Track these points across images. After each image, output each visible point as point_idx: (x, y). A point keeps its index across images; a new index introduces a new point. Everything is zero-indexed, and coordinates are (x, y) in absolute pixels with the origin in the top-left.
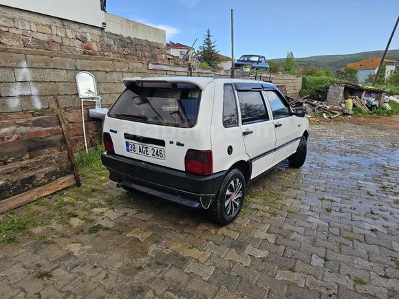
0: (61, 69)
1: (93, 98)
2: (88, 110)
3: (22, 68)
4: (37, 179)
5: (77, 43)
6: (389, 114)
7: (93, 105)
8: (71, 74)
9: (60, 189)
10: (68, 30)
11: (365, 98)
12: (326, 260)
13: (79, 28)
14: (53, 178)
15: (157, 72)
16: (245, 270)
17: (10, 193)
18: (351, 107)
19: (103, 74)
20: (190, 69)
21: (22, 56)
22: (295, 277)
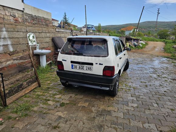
0: (20, 32)
1: (35, 45)
2: (33, 51)
3: (3, 31)
4: (24, 85)
5: (11, 18)
6: (142, 48)
7: (35, 48)
8: (25, 34)
9: (33, 89)
10: (6, 12)
11: (133, 42)
12: (158, 104)
13: (12, 10)
14: (30, 84)
15: (59, 32)
16: (134, 112)
17: (13, 93)
18: (128, 46)
19: (38, 33)
20: (72, 31)
21: (3, 25)
22: (152, 112)
